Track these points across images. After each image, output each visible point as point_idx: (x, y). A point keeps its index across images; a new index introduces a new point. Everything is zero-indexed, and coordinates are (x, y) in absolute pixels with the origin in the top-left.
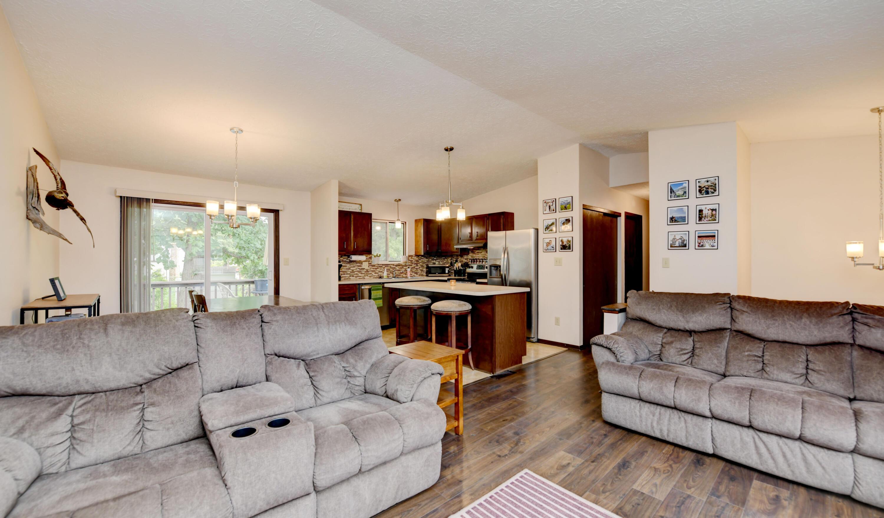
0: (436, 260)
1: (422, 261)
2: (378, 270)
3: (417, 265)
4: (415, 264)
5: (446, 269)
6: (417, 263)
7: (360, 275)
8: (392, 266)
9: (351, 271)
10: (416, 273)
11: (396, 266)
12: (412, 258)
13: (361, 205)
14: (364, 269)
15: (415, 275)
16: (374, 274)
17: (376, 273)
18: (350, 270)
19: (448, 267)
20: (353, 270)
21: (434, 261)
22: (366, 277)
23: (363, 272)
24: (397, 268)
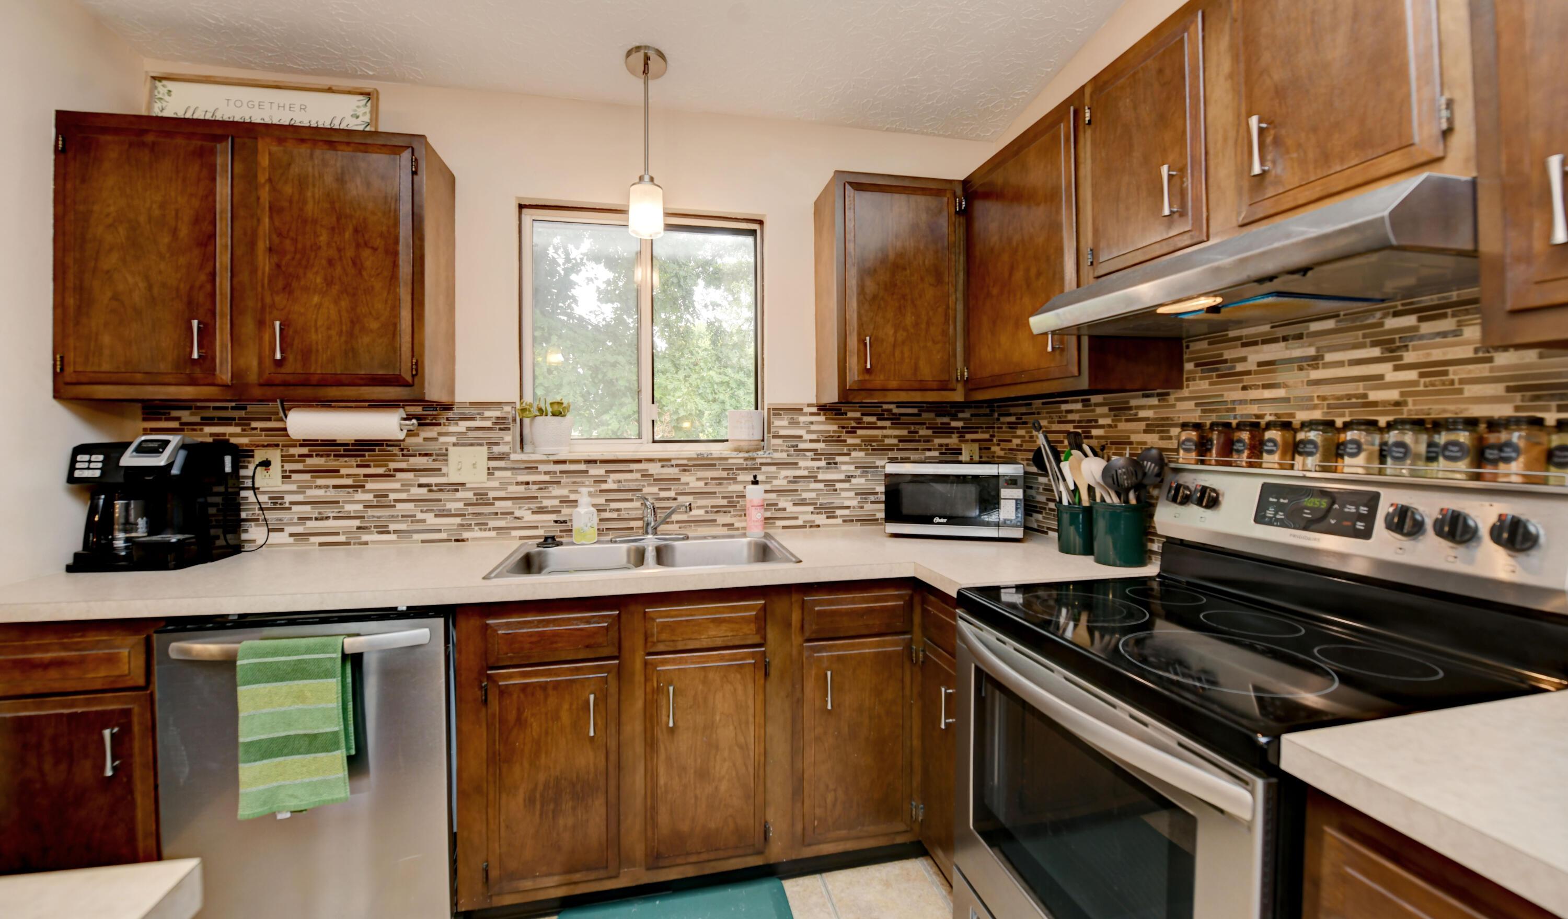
0: (961, 433)
1: (868, 441)
2: (556, 491)
3: (832, 464)
4: (817, 455)
5: (1005, 493)
6: (834, 448)
7: (430, 519)
8: (654, 469)
9: (370, 497)
10: (829, 510)
11: (685, 468)
12: (794, 423)
13: (367, 94)
14: (457, 487)
15: (821, 519)
16: (529, 517)
17: (541, 511)
18: (360, 496)
19: (1012, 482)
20: (381, 495)
21: (953, 441)
22: (477, 533)
23: (453, 506)
24: (692, 481)
